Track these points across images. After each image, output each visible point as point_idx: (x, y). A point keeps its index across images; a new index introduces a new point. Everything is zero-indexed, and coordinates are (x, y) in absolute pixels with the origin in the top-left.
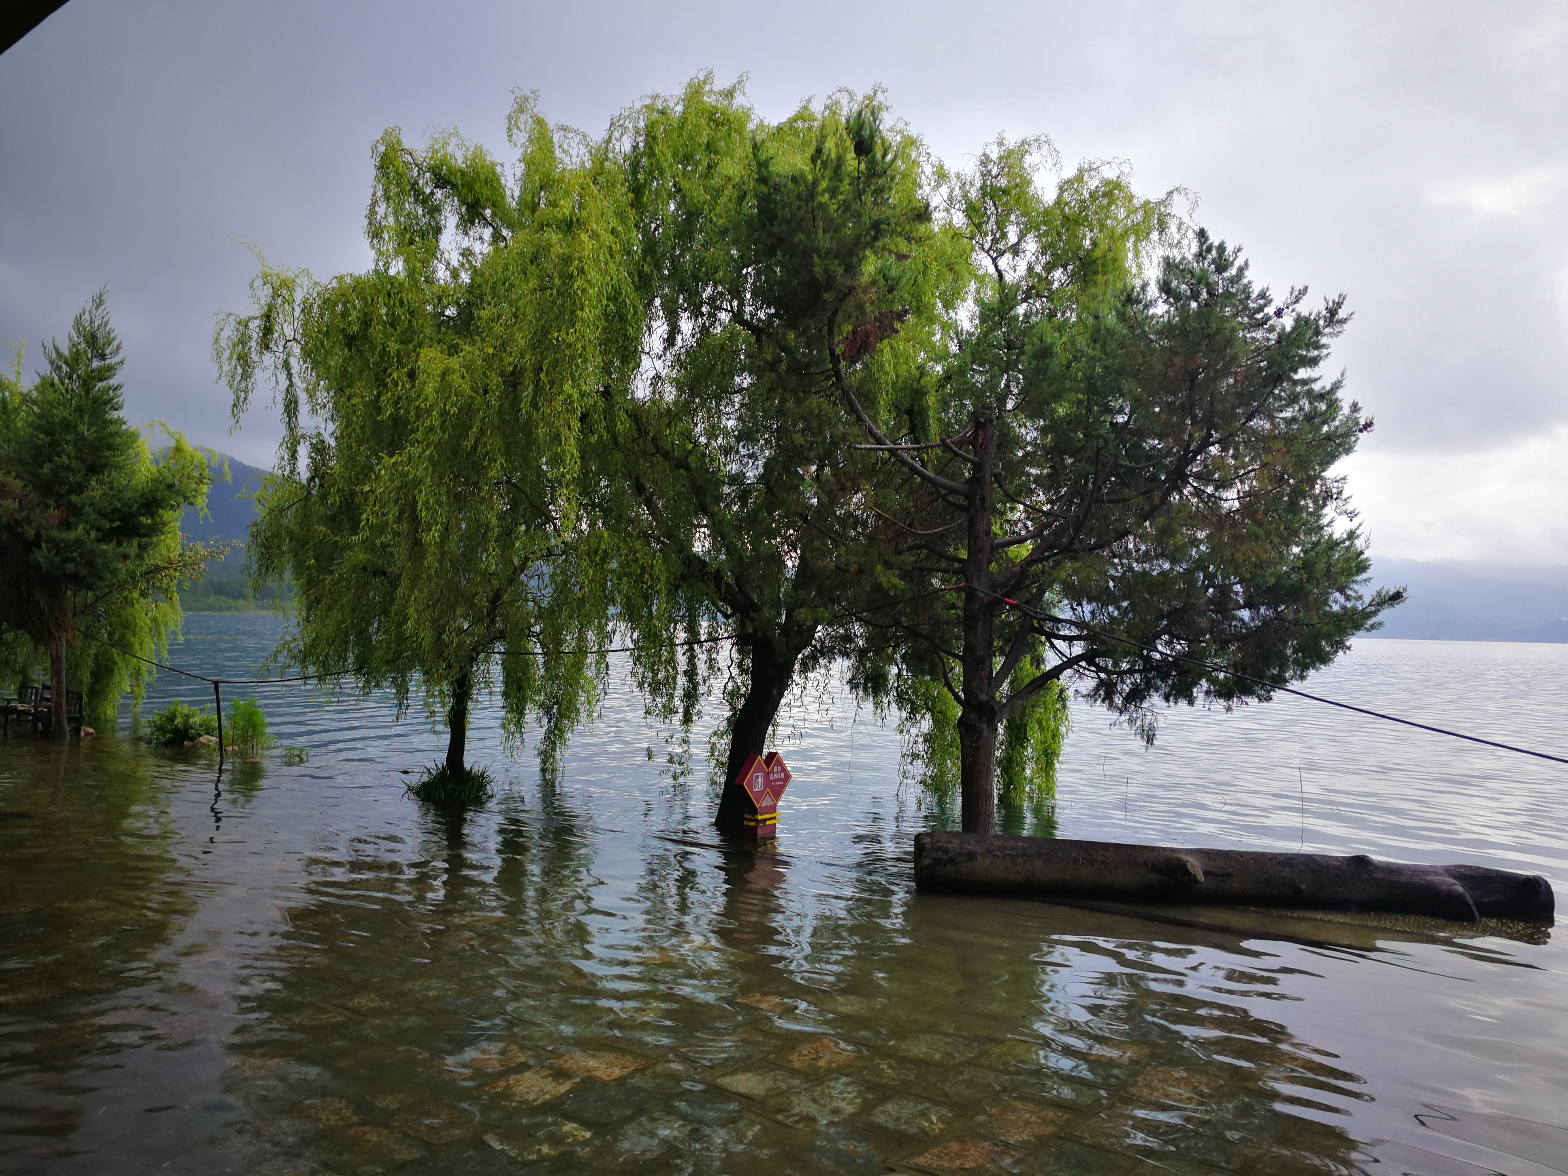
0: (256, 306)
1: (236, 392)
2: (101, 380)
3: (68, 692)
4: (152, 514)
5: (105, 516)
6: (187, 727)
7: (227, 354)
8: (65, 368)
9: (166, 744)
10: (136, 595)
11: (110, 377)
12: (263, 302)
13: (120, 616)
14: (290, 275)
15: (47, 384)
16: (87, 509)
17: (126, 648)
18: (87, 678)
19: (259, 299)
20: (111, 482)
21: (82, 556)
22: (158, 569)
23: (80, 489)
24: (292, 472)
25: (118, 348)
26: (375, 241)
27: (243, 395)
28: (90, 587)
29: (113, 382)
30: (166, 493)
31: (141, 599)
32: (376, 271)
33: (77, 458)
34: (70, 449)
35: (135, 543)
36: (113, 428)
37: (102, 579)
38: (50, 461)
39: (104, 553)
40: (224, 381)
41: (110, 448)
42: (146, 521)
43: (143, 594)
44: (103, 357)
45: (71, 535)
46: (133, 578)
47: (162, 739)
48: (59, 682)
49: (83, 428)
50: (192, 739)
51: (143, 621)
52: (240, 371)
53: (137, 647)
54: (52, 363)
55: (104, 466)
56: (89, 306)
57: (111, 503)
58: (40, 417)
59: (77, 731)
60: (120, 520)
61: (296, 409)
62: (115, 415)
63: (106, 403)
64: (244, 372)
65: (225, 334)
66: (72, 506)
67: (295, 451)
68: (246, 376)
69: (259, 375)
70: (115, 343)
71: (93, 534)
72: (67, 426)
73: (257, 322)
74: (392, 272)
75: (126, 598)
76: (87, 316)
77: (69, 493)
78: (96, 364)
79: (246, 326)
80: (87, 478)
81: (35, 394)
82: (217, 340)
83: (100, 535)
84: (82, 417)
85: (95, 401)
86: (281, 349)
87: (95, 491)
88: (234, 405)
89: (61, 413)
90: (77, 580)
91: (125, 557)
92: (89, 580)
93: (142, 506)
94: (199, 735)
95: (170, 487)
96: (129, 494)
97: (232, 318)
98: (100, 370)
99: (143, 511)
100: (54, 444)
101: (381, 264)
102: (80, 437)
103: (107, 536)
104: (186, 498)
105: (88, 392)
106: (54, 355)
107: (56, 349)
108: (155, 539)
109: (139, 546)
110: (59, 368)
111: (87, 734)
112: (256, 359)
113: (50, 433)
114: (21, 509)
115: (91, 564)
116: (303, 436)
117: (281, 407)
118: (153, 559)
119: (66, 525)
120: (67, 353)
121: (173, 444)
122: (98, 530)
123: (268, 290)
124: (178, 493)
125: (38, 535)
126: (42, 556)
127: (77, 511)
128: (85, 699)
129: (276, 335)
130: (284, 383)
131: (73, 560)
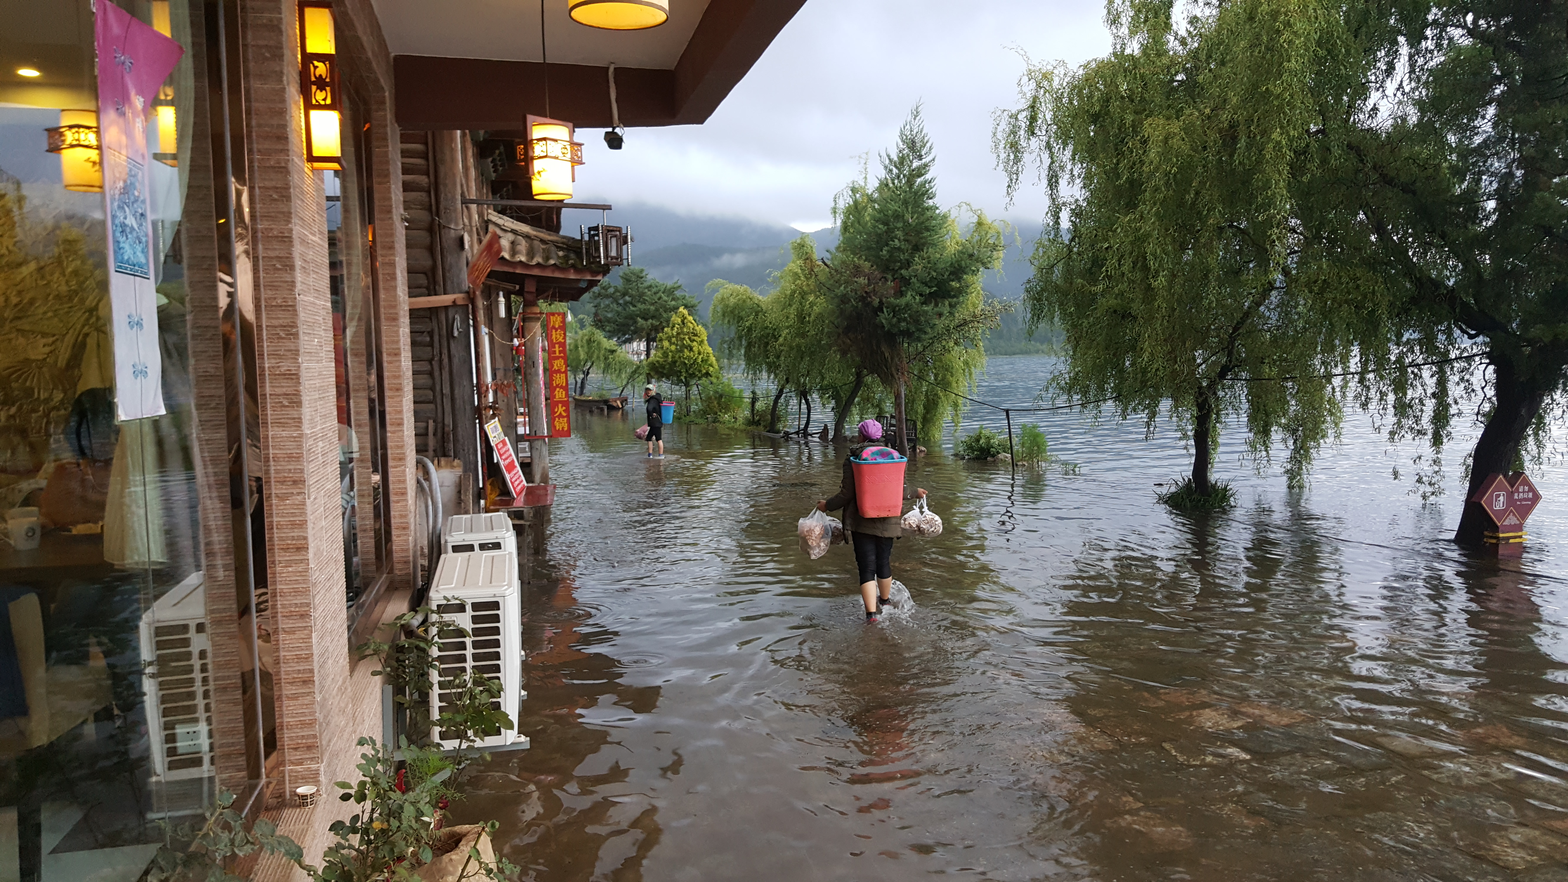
0: (1023, 100)
1: (1010, 174)
2: (919, 176)
3: (907, 420)
4: (959, 279)
5: (925, 284)
6: (989, 446)
7: (1002, 145)
8: (895, 171)
9: (977, 458)
10: (952, 344)
11: (925, 173)
12: (1029, 95)
13: (941, 361)
14: (1050, 68)
15: (884, 185)
16: (914, 280)
17: (945, 385)
18: (921, 409)
19: (1025, 94)
20: (929, 257)
21: (910, 316)
22: (965, 323)
23: (908, 264)
24: (1056, 236)
25: (931, 148)
26: (1113, 27)
27: (1015, 176)
28: (919, 339)
29: (928, 176)
30: (968, 262)
31: (956, 348)
32: (1115, 54)
33: (905, 240)
34: (899, 233)
35: (947, 303)
36: (929, 214)
37: (925, 333)
38: (887, 245)
39: (926, 312)
40: (1001, 166)
41: (928, 229)
42: (955, 284)
43: (956, 343)
44: (920, 157)
45: (903, 301)
46: (948, 330)
47: (972, 456)
48: (900, 412)
49: (908, 217)
50: (993, 456)
51: (959, 364)
52: (1012, 157)
53: (954, 385)
54: (886, 167)
55: (924, 244)
56: (909, 118)
57: (929, 273)
58: (880, 211)
59: (914, 448)
60: (936, 286)
61: (1057, 182)
62: (931, 202)
63: (923, 194)
64: (1016, 157)
65: (1000, 128)
66: (903, 277)
67: (1059, 218)
68: (1017, 160)
69: (1027, 158)
70: (928, 145)
71: (917, 298)
72: (898, 217)
73: (1024, 114)
74: (1128, 51)
75: (944, 347)
76: (908, 127)
77: (901, 268)
78: (916, 164)
79: (1016, 119)
80: (912, 255)
81: (876, 195)
82: (994, 134)
83: (923, 299)
84: (907, 208)
85: (916, 193)
86: (1044, 133)
87: (918, 265)
88: (1009, 186)
89: (894, 206)
90: (908, 334)
91: (940, 315)
92: (916, 334)
93: (951, 273)
94: (998, 453)
95: (971, 256)
96: (941, 266)
97: (1006, 113)
98: (919, 168)
99: (952, 277)
100: (890, 231)
101: (1118, 47)
102: (906, 224)
103: (928, 299)
104: (983, 264)
105: (911, 186)
106: (887, 162)
107: (888, 156)
108: (961, 299)
109: (950, 305)
110: (891, 171)
111: (921, 451)
112: (1024, 145)
113: (886, 224)
114: (869, 285)
115: (917, 322)
116: (1064, 204)
117: (1045, 182)
118: (961, 314)
119: (900, 294)
120: (896, 159)
121: (975, 219)
122: (921, 295)
123: (1033, 84)
124: (977, 260)
125: (881, 302)
126: (884, 318)
127: (906, 282)
128: (919, 425)
129: (1040, 122)
130: (1047, 161)
131: (905, 319)
